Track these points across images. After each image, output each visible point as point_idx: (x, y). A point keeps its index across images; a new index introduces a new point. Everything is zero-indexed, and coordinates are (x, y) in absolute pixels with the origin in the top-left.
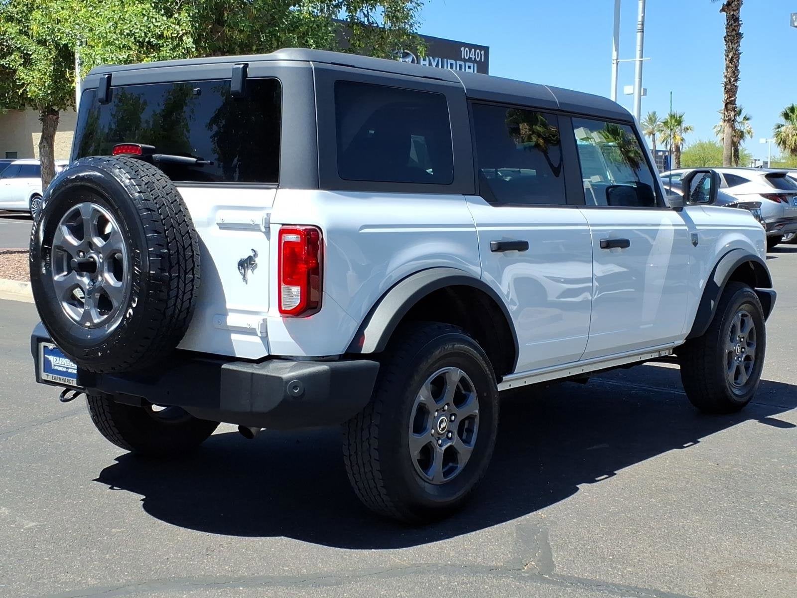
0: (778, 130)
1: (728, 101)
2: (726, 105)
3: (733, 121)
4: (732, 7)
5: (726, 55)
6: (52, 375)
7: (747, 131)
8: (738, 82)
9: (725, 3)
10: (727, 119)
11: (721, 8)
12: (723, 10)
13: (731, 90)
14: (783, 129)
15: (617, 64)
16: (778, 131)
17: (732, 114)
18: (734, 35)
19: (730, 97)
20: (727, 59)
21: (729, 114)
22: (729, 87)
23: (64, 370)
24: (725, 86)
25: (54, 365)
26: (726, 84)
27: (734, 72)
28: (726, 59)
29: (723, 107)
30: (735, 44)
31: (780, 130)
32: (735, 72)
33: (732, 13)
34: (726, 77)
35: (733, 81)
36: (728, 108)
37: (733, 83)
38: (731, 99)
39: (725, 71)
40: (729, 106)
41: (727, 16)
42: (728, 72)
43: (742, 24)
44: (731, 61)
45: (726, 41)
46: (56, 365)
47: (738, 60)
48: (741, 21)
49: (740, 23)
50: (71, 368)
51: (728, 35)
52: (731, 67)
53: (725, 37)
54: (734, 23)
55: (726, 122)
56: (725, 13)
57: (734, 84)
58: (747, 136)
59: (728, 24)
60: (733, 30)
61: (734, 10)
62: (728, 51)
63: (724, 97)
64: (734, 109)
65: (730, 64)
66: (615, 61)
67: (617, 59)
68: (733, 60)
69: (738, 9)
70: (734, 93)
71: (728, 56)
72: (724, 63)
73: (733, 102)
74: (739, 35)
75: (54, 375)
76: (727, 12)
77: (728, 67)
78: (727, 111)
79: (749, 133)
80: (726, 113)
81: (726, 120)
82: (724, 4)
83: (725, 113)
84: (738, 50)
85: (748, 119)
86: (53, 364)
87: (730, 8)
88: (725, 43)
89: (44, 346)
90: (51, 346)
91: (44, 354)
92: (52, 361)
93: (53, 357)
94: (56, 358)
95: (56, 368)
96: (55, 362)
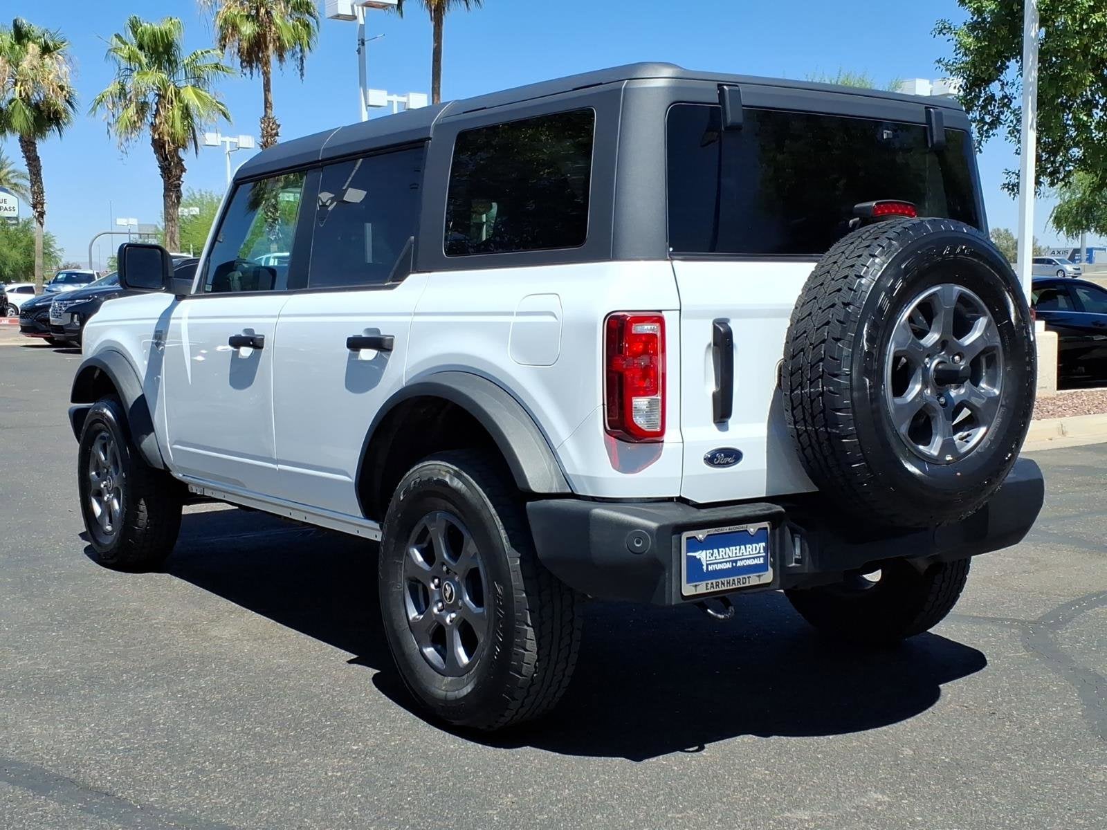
6: (704, 583)
23: (729, 565)
25: (707, 565)
46: (710, 564)
50: (741, 560)
75: (710, 582)
86: (704, 564)
89: (688, 538)
90: (701, 535)
91: (688, 552)
92: (702, 559)
93: (704, 551)
94: (711, 551)
95: (710, 568)
96: (708, 559)
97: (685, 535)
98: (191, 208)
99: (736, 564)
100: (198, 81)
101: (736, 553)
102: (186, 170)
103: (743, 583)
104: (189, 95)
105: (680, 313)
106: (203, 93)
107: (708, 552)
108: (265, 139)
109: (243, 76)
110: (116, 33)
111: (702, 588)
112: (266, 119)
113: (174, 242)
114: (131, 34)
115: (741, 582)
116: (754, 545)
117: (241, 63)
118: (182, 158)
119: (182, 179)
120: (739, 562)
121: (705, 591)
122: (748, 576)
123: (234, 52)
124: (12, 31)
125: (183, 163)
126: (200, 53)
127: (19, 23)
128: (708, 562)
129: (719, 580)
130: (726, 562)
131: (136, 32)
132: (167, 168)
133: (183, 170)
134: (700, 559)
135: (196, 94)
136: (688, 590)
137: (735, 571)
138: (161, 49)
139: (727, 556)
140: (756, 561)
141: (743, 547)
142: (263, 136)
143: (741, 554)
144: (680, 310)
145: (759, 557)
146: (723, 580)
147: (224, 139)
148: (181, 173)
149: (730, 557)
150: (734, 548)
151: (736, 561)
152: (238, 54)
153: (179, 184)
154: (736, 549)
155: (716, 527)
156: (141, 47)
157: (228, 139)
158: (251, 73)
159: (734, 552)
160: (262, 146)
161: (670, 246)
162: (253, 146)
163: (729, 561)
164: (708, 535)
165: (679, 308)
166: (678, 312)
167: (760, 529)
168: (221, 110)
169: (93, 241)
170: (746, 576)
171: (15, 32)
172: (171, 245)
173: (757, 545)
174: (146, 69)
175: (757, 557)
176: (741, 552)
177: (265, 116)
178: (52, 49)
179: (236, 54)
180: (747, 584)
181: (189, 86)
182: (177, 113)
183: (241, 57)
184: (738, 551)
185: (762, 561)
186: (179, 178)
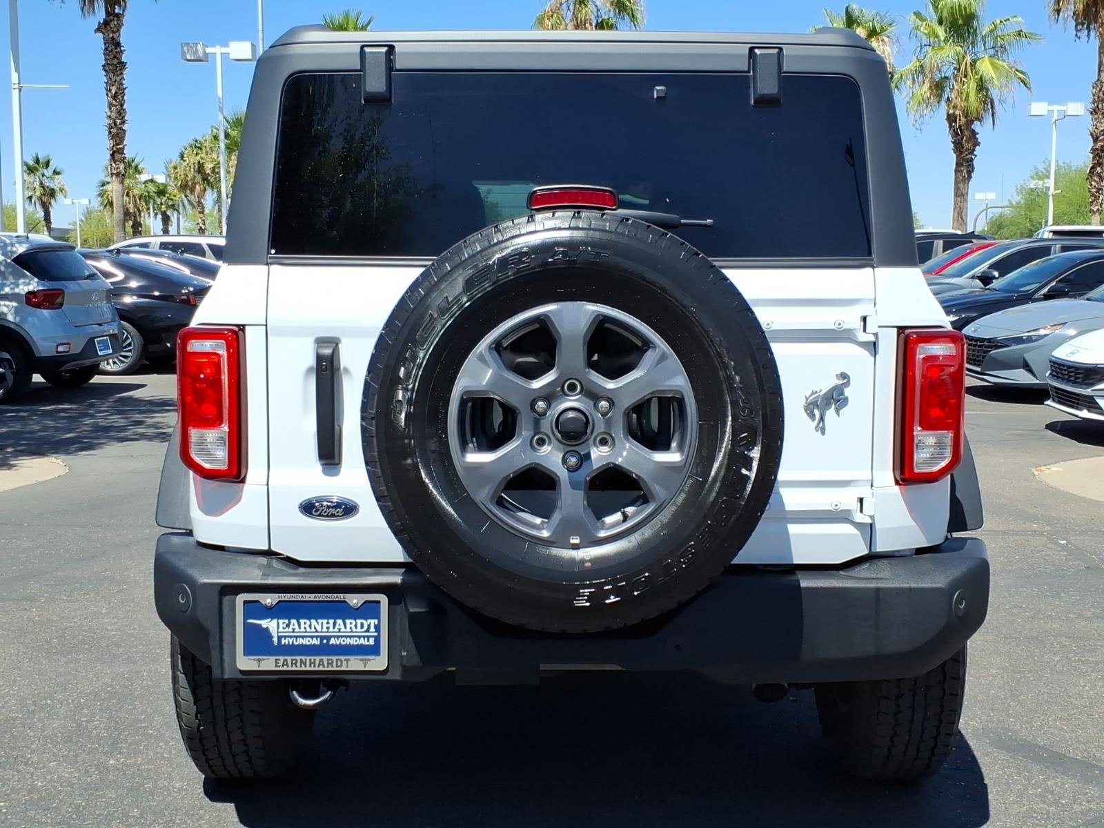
0: (102, 188)
1: (115, 149)
2: (112, 155)
3: (123, 175)
4: (111, 28)
5: (107, 90)
6: (273, 658)
7: (60, 189)
8: (126, 125)
9: (102, 22)
10: (115, 172)
11: (97, 27)
12: (98, 30)
13: (117, 134)
14: (109, 187)
15: (20, 90)
16: (102, 190)
17: (122, 166)
18: (114, 64)
19: (118, 144)
20: (109, 94)
21: (117, 166)
22: (114, 130)
23: (316, 642)
24: (110, 129)
25: (280, 638)
26: (110, 128)
27: (119, 112)
28: (107, 95)
29: (109, 157)
30: (118, 76)
31: (104, 188)
32: (122, 111)
33: (111, 35)
34: (109, 117)
35: (120, 124)
36: (116, 158)
37: (120, 126)
38: (118, 147)
39: (107, 110)
40: (117, 156)
41: (104, 38)
42: (111, 112)
43: (125, 50)
44: (115, 97)
45: (106, 71)
46: (285, 637)
47: (123, 97)
48: (123, 46)
49: (122, 48)
50: (337, 637)
51: (108, 64)
52: (115, 106)
53: (104, 66)
54: (113, 49)
55: (114, 177)
56: (101, 35)
57: (120, 128)
58: (59, 196)
59: (106, 49)
60: (115, 57)
61: (113, 32)
62: (110, 84)
63: (107, 143)
64: (123, 160)
65: (114, 101)
66: (17, 86)
67: (19, 84)
68: (117, 97)
69: (118, 30)
70: (122, 140)
71: (110, 90)
72: (104, 100)
73: (121, 151)
74: (123, 65)
75: (282, 658)
76: (104, 34)
77: (110, 106)
78: (115, 163)
79: (61, 191)
80: (114, 165)
81: (115, 174)
82: (99, 23)
83: (111, 165)
84: (122, 84)
85: (58, 173)
86: (275, 636)
87: (108, 28)
88: (104, 73)
89: (245, 602)
90: (269, 599)
91: (245, 618)
92: (271, 629)
93: (275, 621)
94: (287, 621)
95: (283, 641)
96: (281, 630)
97: (241, 598)
98: (1046, 181)
99: (328, 641)
100: (999, 51)
101: (328, 628)
102: (980, 143)
103: (337, 666)
104: (985, 67)
105: (266, 328)
106: (1000, 63)
107: (281, 621)
108: (1096, 105)
109: (1077, 39)
110: (915, 10)
111: (268, 664)
112: (1098, 83)
113: (962, 218)
114: (931, 9)
115: (334, 664)
116: (359, 621)
117: (1076, 26)
118: (977, 131)
119: (975, 153)
120: (333, 639)
121: (274, 668)
122: (347, 657)
123: (1068, 16)
124: (844, 18)
125: (977, 136)
126: (998, 22)
127: (850, 10)
128: (280, 634)
129: (298, 658)
130: (312, 637)
131: (937, 7)
132: (959, 143)
133: (977, 144)
134: (267, 628)
135: (992, 64)
136: (245, 663)
137: (324, 648)
138: (961, 22)
139: (313, 630)
140: (363, 642)
141: (339, 621)
142: (1094, 102)
143: (336, 630)
144: (266, 326)
145: (368, 637)
146: (303, 658)
147: (1051, 108)
148: (975, 147)
149: (317, 631)
150: (325, 621)
151: (328, 638)
152: (1073, 17)
153: (971, 158)
154: (328, 623)
155: (292, 593)
156: (940, 22)
157: (1055, 108)
158: (1088, 36)
159: (325, 626)
160: (1091, 113)
161: (272, 248)
162: (1083, 114)
163: (317, 637)
164: (280, 601)
165: (265, 324)
166: (265, 327)
167: (366, 602)
168: (1020, 78)
169: (978, 216)
170: (343, 658)
171: (846, 19)
172: (958, 220)
173: (364, 621)
174: (942, 44)
175: (364, 637)
176: (337, 627)
177: (1098, 80)
178: (878, 31)
179: (1070, 18)
180: (344, 668)
181: (986, 57)
182: (972, 85)
183: (1076, 20)
184: (331, 625)
185: (372, 642)
186: (972, 152)
